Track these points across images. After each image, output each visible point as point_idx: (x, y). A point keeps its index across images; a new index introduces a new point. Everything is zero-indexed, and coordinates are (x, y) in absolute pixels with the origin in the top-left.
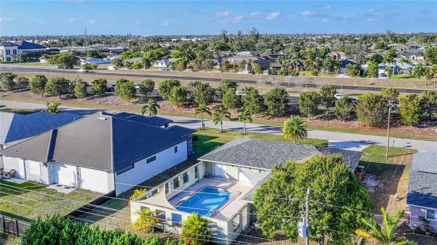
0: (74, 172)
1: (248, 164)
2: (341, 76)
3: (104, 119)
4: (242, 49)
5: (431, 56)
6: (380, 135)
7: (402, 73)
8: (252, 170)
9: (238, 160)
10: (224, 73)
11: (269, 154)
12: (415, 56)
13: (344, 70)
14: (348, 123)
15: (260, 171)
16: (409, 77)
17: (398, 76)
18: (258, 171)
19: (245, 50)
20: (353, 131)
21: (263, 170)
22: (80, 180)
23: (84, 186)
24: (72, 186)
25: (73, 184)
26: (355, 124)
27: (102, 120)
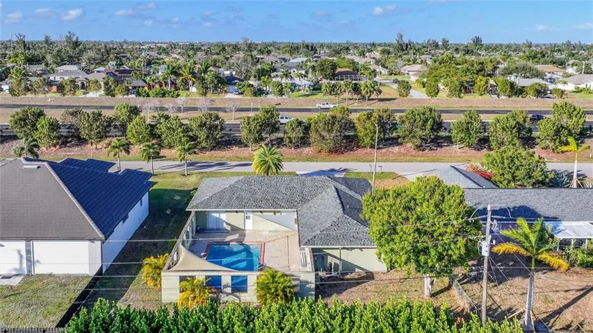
0: (19, 252)
1: (260, 207)
2: (229, 96)
3: (36, 167)
4: (62, 62)
5: (322, 70)
6: (340, 161)
7: (299, 90)
8: (265, 214)
9: (243, 203)
10: (66, 96)
11: (278, 191)
12: (295, 70)
13: (232, 88)
14: (299, 150)
15: (275, 214)
16: (309, 95)
17: (296, 93)
18: (273, 214)
19: (65, 64)
20: (310, 159)
21: (279, 212)
22: (31, 262)
23: (39, 270)
24: (14, 273)
25: (15, 269)
26: (306, 150)
27: (34, 169)
